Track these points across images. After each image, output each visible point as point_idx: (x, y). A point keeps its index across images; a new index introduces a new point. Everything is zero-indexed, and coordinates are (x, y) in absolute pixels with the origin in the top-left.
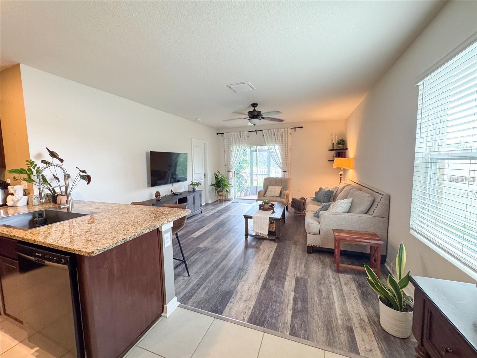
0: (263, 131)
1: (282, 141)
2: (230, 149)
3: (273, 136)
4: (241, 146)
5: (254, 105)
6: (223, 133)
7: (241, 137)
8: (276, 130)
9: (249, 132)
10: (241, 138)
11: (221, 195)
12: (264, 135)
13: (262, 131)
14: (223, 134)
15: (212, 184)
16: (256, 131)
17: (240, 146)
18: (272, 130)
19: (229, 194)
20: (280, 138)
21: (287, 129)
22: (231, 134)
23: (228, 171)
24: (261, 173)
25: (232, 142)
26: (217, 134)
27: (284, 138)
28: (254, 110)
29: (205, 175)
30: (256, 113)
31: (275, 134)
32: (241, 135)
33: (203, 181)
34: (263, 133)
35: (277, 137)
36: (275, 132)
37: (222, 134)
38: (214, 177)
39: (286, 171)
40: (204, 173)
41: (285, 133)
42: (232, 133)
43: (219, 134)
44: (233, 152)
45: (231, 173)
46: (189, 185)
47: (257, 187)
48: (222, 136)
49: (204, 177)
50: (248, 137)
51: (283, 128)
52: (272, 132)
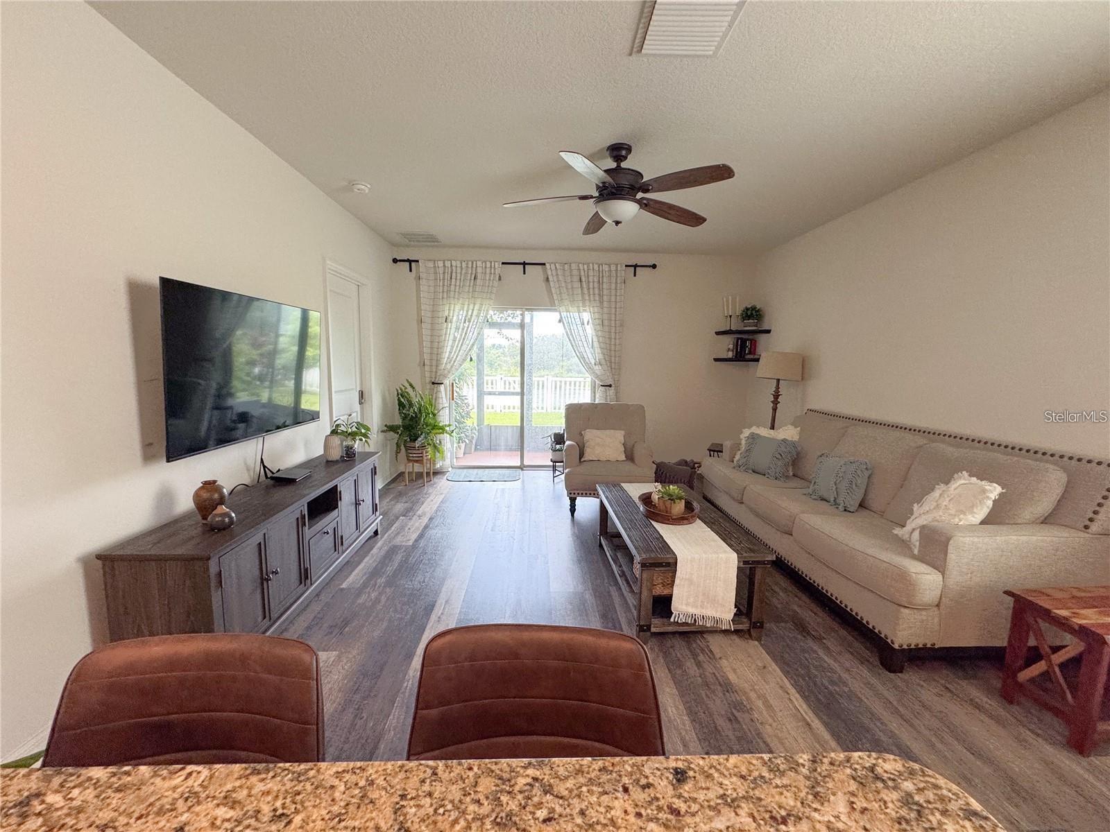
0: (547, 265)
1: (601, 302)
2: (440, 315)
3: (577, 285)
4: (477, 307)
5: (618, 151)
6: (417, 261)
7: (479, 276)
8: (585, 266)
9: (503, 263)
10: (478, 281)
11: (420, 461)
12: (551, 279)
13: (544, 264)
14: (413, 264)
15: (386, 426)
16: (524, 264)
17: (474, 304)
18: (574, 266)
19: (437, 454)
20: (597, 291)
21: (617, 267)
22: (444, 266)
23: (433, 383)
24: (509, 388)
25: (449, 291)
26: (395, 261)
27: (605, 292)
28: (619, 166)
29: (362, 394)
30: (625, 181)
31: (583, 279)
32: (479, 270)
33: (357, 416)
34: (545, 271)
35: (589, 289)
36: (582, 273)
37: (410, 261)
38: (397, 402)
39: (610, 386)
40: (358, 389)
41: (610, 276)
42: (448, 264)
43: (401, 261)
44: (451, 322)
45: (442, 387)
46: (326, 436)
47: (522, 427)
48: (411, 271)
49: (361, 403)
50: (500, 279)
51: (606, 264)
52: (575, 272)
